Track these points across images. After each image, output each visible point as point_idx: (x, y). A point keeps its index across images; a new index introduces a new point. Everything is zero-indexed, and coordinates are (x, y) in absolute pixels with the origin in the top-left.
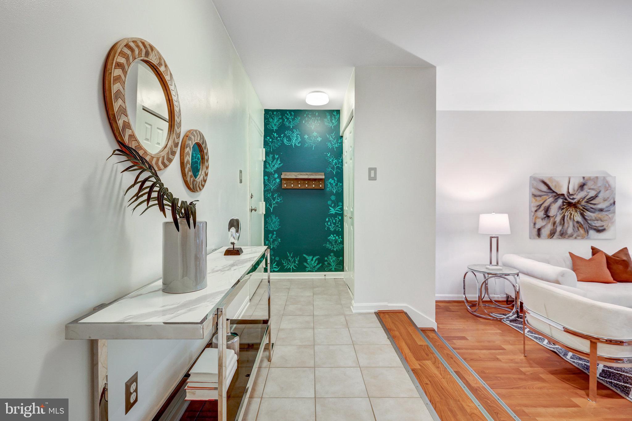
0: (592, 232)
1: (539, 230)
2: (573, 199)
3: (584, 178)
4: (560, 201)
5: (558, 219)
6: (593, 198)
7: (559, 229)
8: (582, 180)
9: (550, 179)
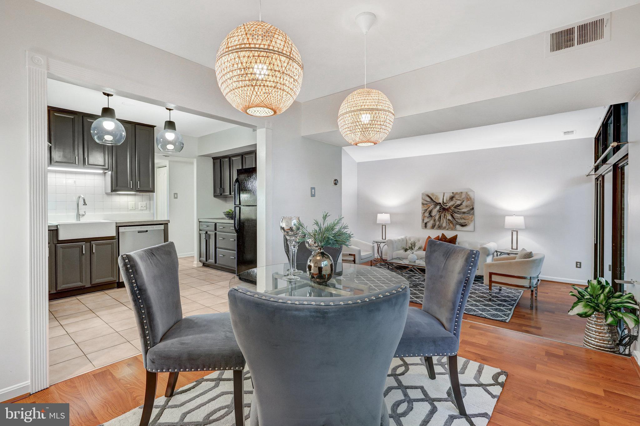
0: (458, 227)
1: (426, 224)
2: (446, 206)
3: (453, 193)
4: (438, 207)
5: (437, 218)
6: (459, 205)
7: (437, 223)
8: (452, 195)
9: (433, 194)
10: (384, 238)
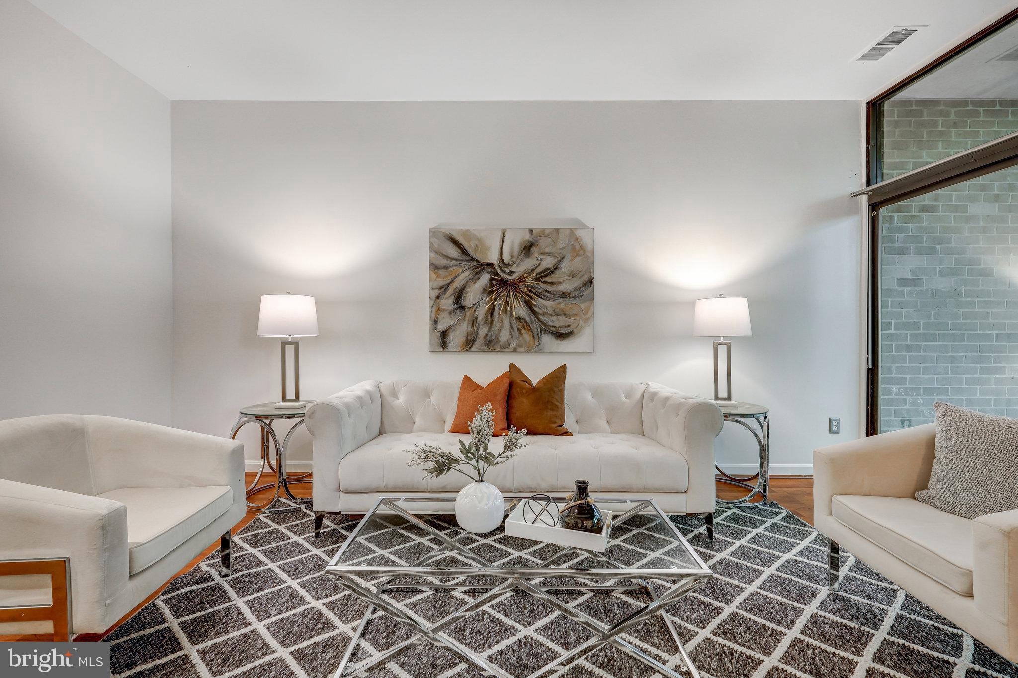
0: (547, 339)
1: (444, 334)
2: (511, 273)
3: (531, 231)
4: (485, 278)
5: (481, 312)
6: (548, 272)
7: (483, 331)
8: (527, 237)
9: (466, 234)
10: (290, 394)
